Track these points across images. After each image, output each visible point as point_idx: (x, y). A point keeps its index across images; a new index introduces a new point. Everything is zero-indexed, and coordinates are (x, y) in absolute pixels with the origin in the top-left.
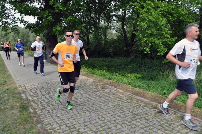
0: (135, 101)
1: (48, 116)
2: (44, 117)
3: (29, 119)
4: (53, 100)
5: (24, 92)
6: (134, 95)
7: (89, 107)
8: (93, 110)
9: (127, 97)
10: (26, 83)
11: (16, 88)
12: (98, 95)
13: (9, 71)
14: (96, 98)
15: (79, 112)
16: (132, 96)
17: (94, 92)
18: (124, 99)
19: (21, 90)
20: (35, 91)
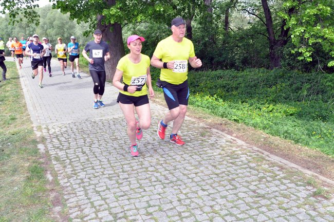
0: (267, 166)
1: (79, 189)
2: (71, 192)
3: (41, 194)
4: (96, 157)
5: (43, 140)
6: (267, 153)
7: (164, 176)
8: (171, 182)
9: (250, 156)
10: (52, 123)
11: (31, 131)
12: (189, 149)
13: (23, 98)
14: (184, 156)
15: (141, 185)
16: (263, 153)
18: (242, 161)
19: (38, 135)
20: (65, 137)
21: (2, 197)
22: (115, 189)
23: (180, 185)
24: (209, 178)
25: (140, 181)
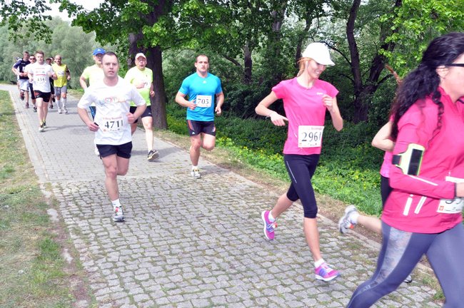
0: (365, 256)
1: (111, 277)
2: (100, 280)
3: (58, 281)
4: (132, 231)
5: (55, 204)
7: (229, 263)
8: (239, 272)
9: (342, 240)
10: (66, 179)
11: (37, 190)
13: (23, 142)
14: (253, 236)
15: (197, 274)
16: (358, 238)
17: (250, 217)
18: (332, 247)
19: (48, 196)
20: (86, 202)
21: (3, 283)
22: (162, 279)
23: (251, 277)
24: (290, 268)
25: (195, 269)
